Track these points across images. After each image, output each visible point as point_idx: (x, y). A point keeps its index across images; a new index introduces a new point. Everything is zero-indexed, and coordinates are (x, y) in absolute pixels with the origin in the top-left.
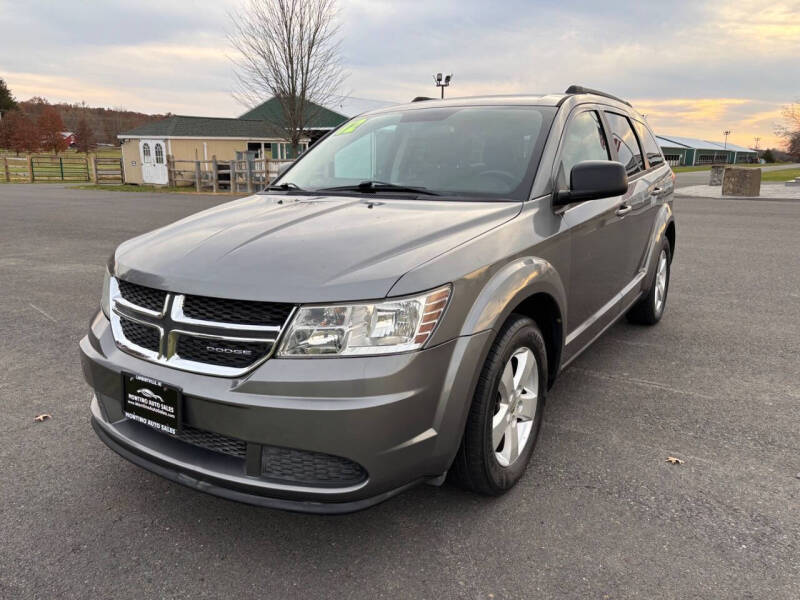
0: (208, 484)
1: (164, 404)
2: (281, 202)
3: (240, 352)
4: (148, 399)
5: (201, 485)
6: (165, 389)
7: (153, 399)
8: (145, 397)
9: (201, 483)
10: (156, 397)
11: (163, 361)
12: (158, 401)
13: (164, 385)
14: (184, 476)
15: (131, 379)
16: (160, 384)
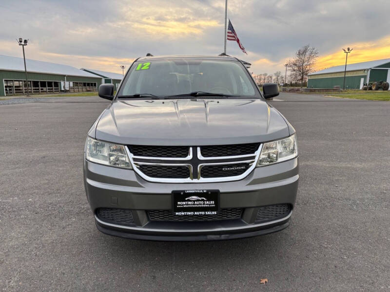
0: (227, 235)
1: (206, 201)
2: (163, 103)
3: (240, 168)
4: (194, 201)
5: (223, 237)
6: (210, 193)
7: (198, 200)
8: (191, 201)
9: (223, 236)
10: (200, 199)
11: (195, 181)
12: (203, 200)
13: (208, 191)
14: (210, 236)
15: (182, 193)
16: (204, 191)
